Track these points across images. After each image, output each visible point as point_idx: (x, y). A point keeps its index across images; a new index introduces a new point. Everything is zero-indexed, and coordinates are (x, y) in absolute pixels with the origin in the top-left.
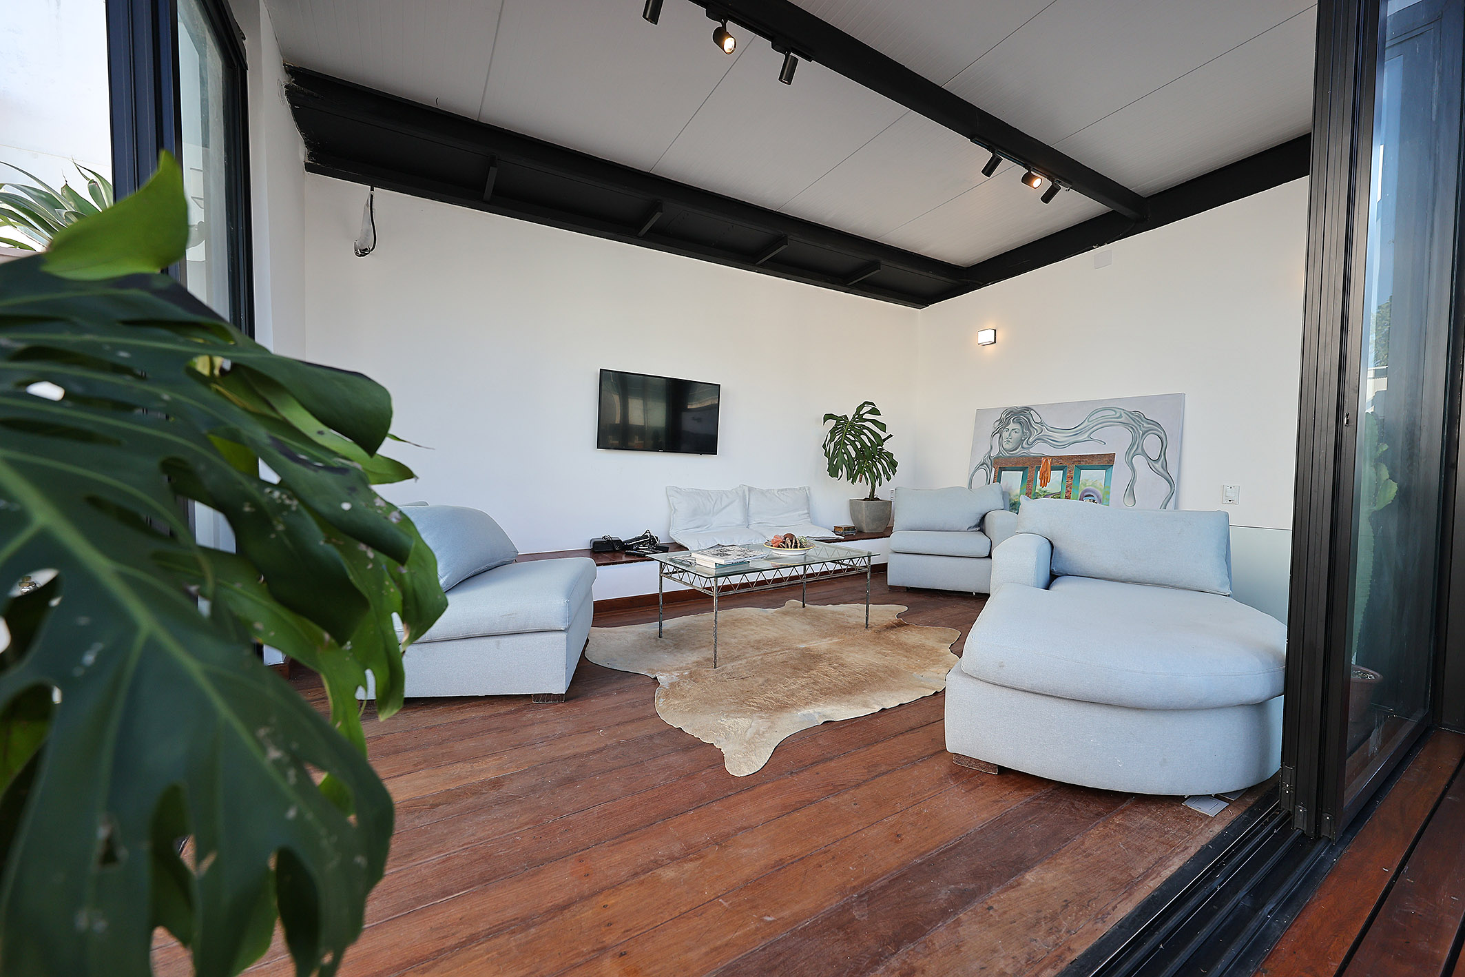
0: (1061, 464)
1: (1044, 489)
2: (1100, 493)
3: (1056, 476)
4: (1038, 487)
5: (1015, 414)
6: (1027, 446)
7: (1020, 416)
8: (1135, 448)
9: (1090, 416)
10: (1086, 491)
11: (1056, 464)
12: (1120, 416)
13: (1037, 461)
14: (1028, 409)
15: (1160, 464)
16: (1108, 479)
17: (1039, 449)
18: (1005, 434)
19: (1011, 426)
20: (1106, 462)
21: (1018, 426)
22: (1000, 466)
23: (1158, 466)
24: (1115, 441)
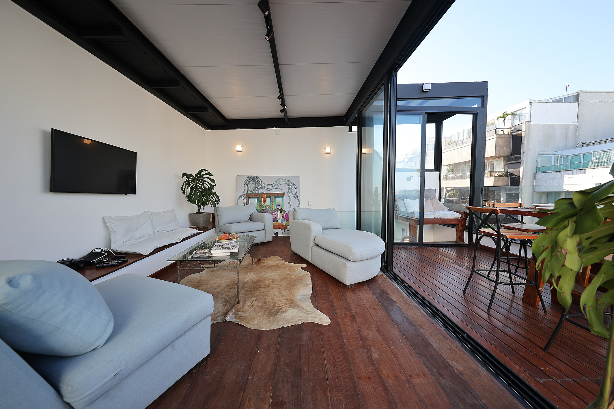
0: (269, 196)
1: (265, 204)
2: (281, 205)
3: (268, 200)
4: (263, 204)
5: (252, 178)
6: (257, 190)
7: (254, 179)
8: (289, 191)
9: (277, 181)
10: (277, 204)
11: (267, 196)
12: (285, 182)
13: (261, 195)
14: (257, 177)
15: (296, 196)
16: (283, 200)
17: (261, 191)
18: (249, 185)
19: (251, 182)
20: (282, 195)
21: (254, 183)
22: (249, 196)
23: (295, 196)
24: (284, 189)
